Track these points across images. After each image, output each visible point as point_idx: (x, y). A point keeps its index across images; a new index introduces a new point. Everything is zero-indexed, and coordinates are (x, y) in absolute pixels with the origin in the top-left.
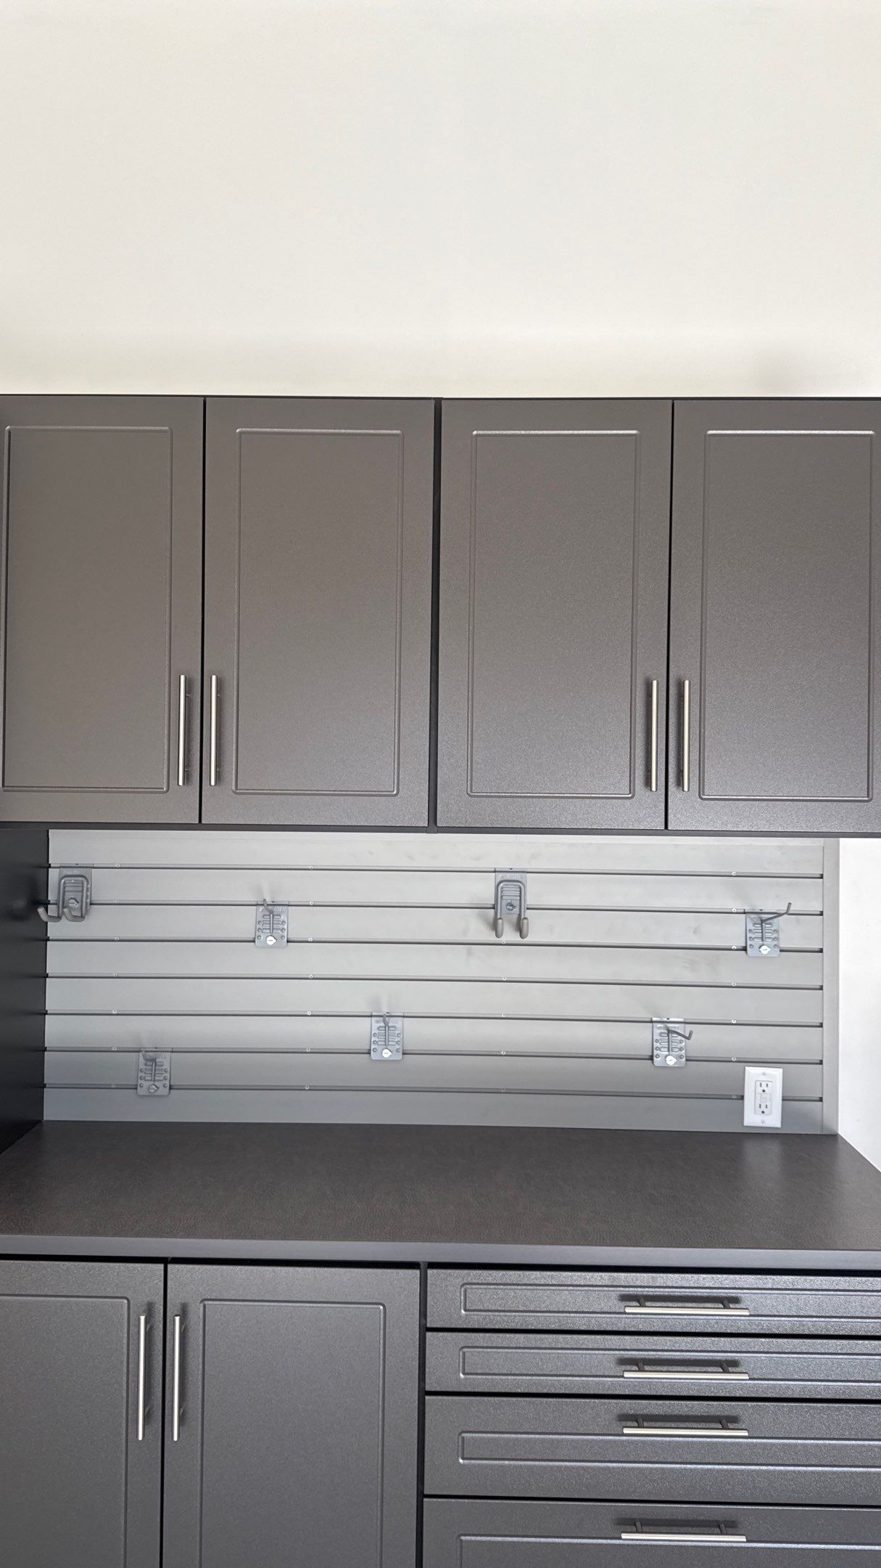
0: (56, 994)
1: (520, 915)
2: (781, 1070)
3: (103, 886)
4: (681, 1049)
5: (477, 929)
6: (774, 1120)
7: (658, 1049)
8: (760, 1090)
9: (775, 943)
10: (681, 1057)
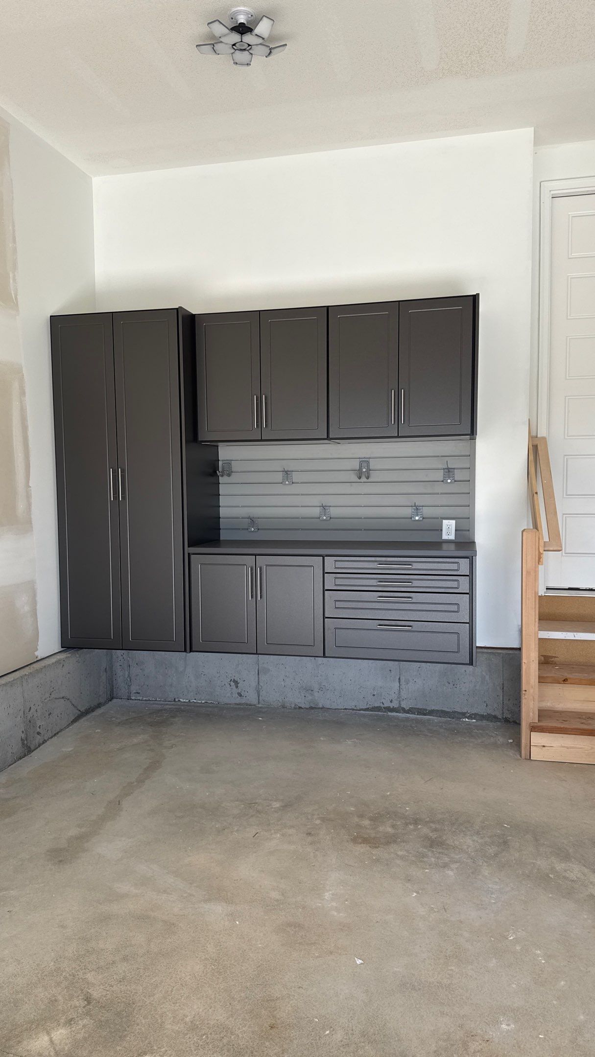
0: (223, 501)
1: (367, 473)
2: (455, 521)
3: (235, 466)
4: (421, 515)
5: (354, 478)
6: (452, 537)
7: (413, 515)
8: (448, 528)
9: (452, 478)
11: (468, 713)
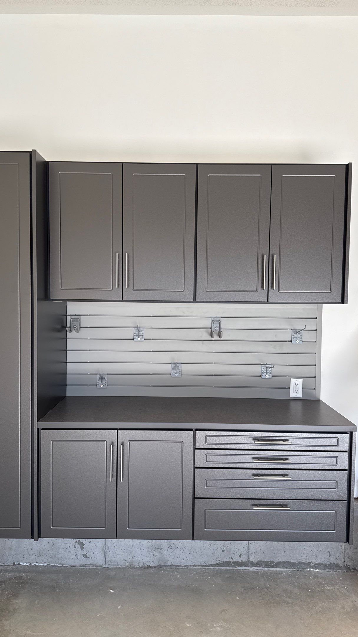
0: (70, 356)
1: (219, 331)
2: (302, 379)
3: (84, 321)
4: (270, 373)
5: (206, 336)
6: (299, 395)
7: (263, 373)
8: (295, 386)
9: (301, 339)
10: (270, 375)
11: (313, 563)
